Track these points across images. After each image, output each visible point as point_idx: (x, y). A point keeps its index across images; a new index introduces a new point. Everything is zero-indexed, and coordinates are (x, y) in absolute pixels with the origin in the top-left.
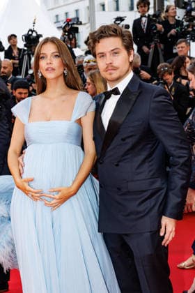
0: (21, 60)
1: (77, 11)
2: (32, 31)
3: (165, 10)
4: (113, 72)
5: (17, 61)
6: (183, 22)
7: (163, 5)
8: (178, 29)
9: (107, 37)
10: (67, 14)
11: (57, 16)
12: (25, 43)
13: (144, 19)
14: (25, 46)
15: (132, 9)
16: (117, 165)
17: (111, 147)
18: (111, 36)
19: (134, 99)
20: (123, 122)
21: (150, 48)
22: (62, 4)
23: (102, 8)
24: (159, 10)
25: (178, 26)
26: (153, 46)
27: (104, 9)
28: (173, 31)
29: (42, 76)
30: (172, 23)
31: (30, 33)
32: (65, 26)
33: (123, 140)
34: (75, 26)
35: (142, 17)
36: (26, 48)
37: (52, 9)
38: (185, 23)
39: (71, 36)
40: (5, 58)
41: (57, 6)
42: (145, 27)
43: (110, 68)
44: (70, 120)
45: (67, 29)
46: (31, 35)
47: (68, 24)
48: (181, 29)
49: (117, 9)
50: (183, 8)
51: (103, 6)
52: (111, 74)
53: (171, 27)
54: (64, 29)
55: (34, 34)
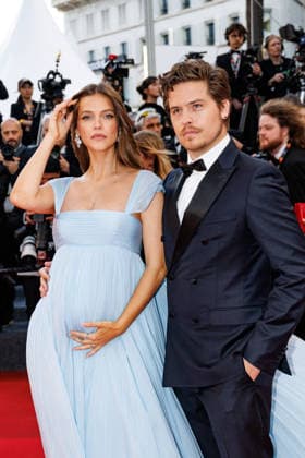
0: (37, 120)
1: (123, 45)
2: (55, 74)
3: (264, 43)
4: (193, 135)
5: (30, 122)
6: (294, 63)
7: (262, 36)
8: (287, 72)
9: (184, 81)
10: (107, 49)
11: (92, 52)
12: (42, 93)
13: (236, 57)
14: (43, 97)
15: (211, 41)
16: (195, 283)
17: (186, 254)
18: (190, 79)
19: (225, 180)
20: (206, 215)
21: (242, 103)
22: (100, 33)
23: (163, 39)
24: (255, 44)
25: (285, 69)
26: (247, 98)
27: (167, 42)
28: (278, 77)
29: (82, 145)
30: (276, 63)
31: (51, 76)
32: (108, 66)
33: (204, 243)
34: (123, 66)
35: (232, 52)
36: (43, 101)
37: (83, 41)
38: (298, 64)
39: (117, 83)
40: (12, 115)
41: (91, 36)
42: (238, 69)
43: (188, 130)
44: (123, 211)
45: (111, 70)
46: (52, 80)
47: (112, 64)
48: (291, 73)
49: (188, 42)
50: (293, 40)
51: (166, 37)
52: (190, 140)
53: (276, 70)
54: (105, 71)
55: (58, 79)
